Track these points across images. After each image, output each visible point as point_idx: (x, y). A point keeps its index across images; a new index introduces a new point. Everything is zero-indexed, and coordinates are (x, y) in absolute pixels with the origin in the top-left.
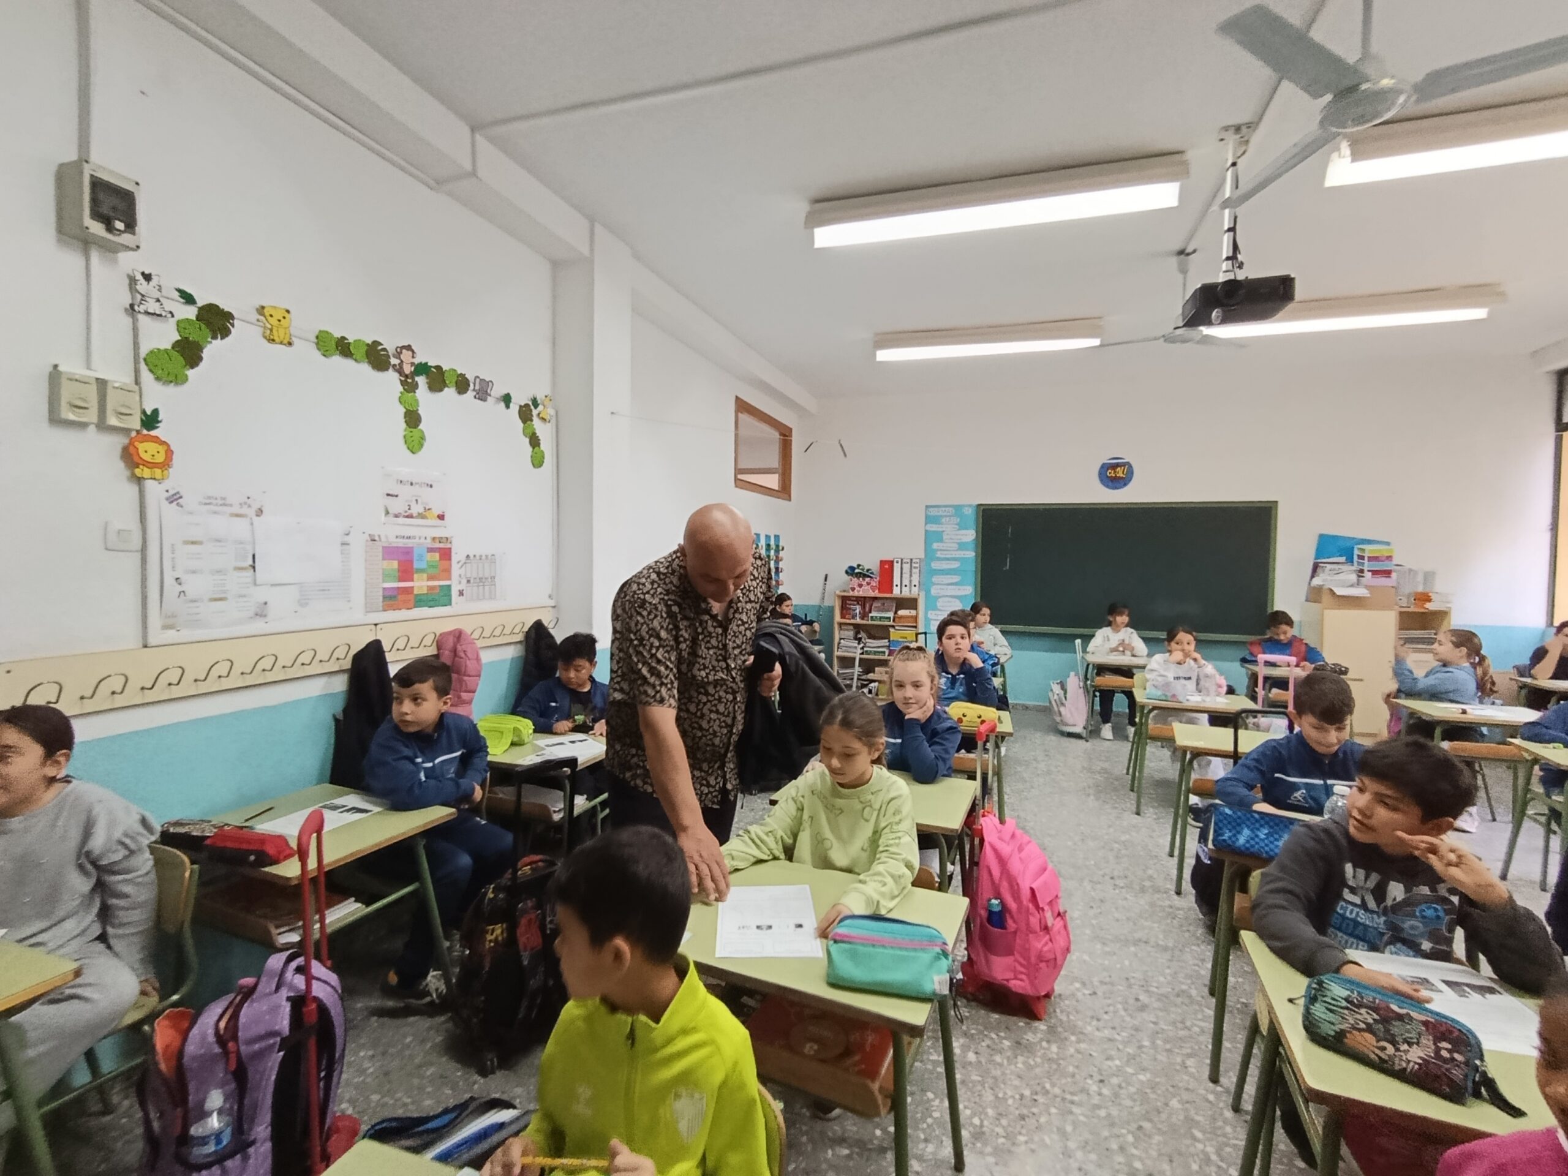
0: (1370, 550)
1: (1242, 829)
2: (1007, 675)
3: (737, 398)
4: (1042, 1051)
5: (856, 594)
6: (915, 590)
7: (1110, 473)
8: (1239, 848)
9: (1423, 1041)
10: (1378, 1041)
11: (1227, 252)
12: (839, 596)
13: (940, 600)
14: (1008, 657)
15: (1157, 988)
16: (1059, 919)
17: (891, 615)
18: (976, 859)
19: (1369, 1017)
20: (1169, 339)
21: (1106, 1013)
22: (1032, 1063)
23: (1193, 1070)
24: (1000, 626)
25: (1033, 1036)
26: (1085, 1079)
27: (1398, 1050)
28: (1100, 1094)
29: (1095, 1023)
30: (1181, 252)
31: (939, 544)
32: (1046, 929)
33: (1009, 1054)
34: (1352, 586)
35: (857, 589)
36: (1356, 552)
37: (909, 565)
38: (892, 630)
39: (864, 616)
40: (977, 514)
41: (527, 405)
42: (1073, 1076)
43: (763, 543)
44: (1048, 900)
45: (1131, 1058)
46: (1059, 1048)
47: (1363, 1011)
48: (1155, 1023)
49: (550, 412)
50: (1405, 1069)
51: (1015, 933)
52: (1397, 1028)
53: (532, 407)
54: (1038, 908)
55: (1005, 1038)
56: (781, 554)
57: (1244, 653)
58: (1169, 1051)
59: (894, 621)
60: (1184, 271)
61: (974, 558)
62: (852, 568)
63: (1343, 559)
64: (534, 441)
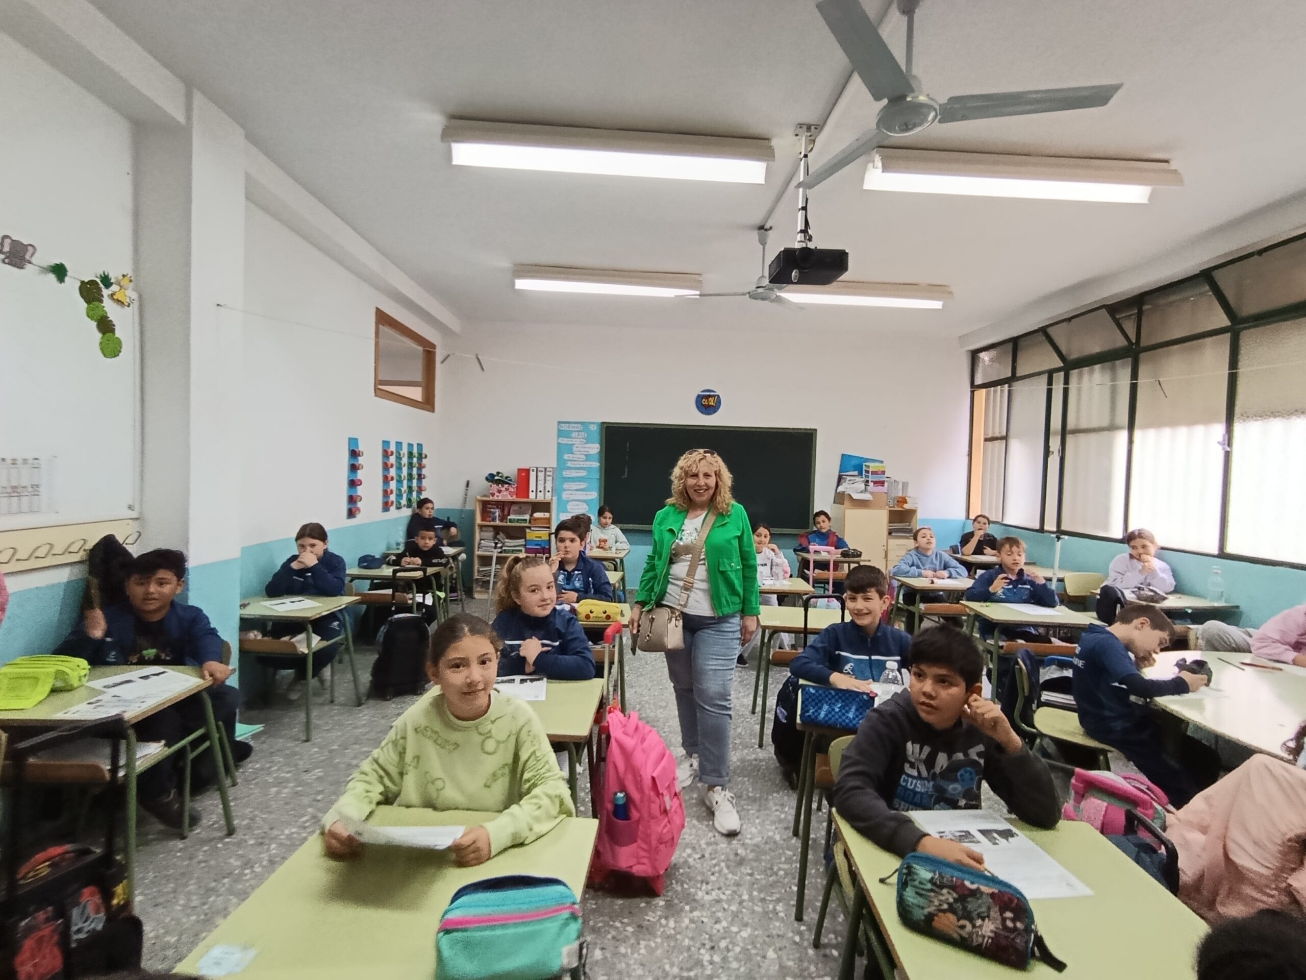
0: (873, 466)
1: (822, 705)
2: (625, 571)
3: (377, 309)
4: (662, 930)
5: (495, 498)
6: (548, 497)
7: (705, 402)
8: (820, 721)
9: (992, 914)
10: (958, 920)
11: (801, 226)
12: (479, 501)
13: (570, 503)
14: (627, 551)
15: (750, 839)
16: (675, 799)
17: (527, 517)
18: (603, 756)
19: (948, 896)
20: (753, 296)
21: (713, 874)
22: (653, 945)
23: (782, 915)
24: (619, 525)
25: (653, 915)
26: (699, 949)
27: (974, 926)
28: (711, 963)
29: (704, 887)
30: (761, 228)
31: (571, 455)
32: (665, 812)
33: (632, 941)
34: (862, 492)
35: (497, 494)
36: (864, 468)
37: (543, 473)
38: (528, 530)
39: (503, 518)
40: (601, 430)
41: (92, 282)
42: (689, 949)
43: (405, 450)
44: (667, 785)
45: (735, 915)
46: (675, 922)
47: (945, 891)
48: (751, 875)
49: (130, 294)
50: (982, 944)
51: (638, 822)
52: (972, 905)
53: (101, 285)
54: (658, 794)
55: (628, 925)
56: (424, 461)
57: (795, 543)
58: (763, 900)
59: (530, 522)
60: (763, 242)
61: (598, 469)
62: (492, 475)
63: (856, 473)
64: (105, 326)
